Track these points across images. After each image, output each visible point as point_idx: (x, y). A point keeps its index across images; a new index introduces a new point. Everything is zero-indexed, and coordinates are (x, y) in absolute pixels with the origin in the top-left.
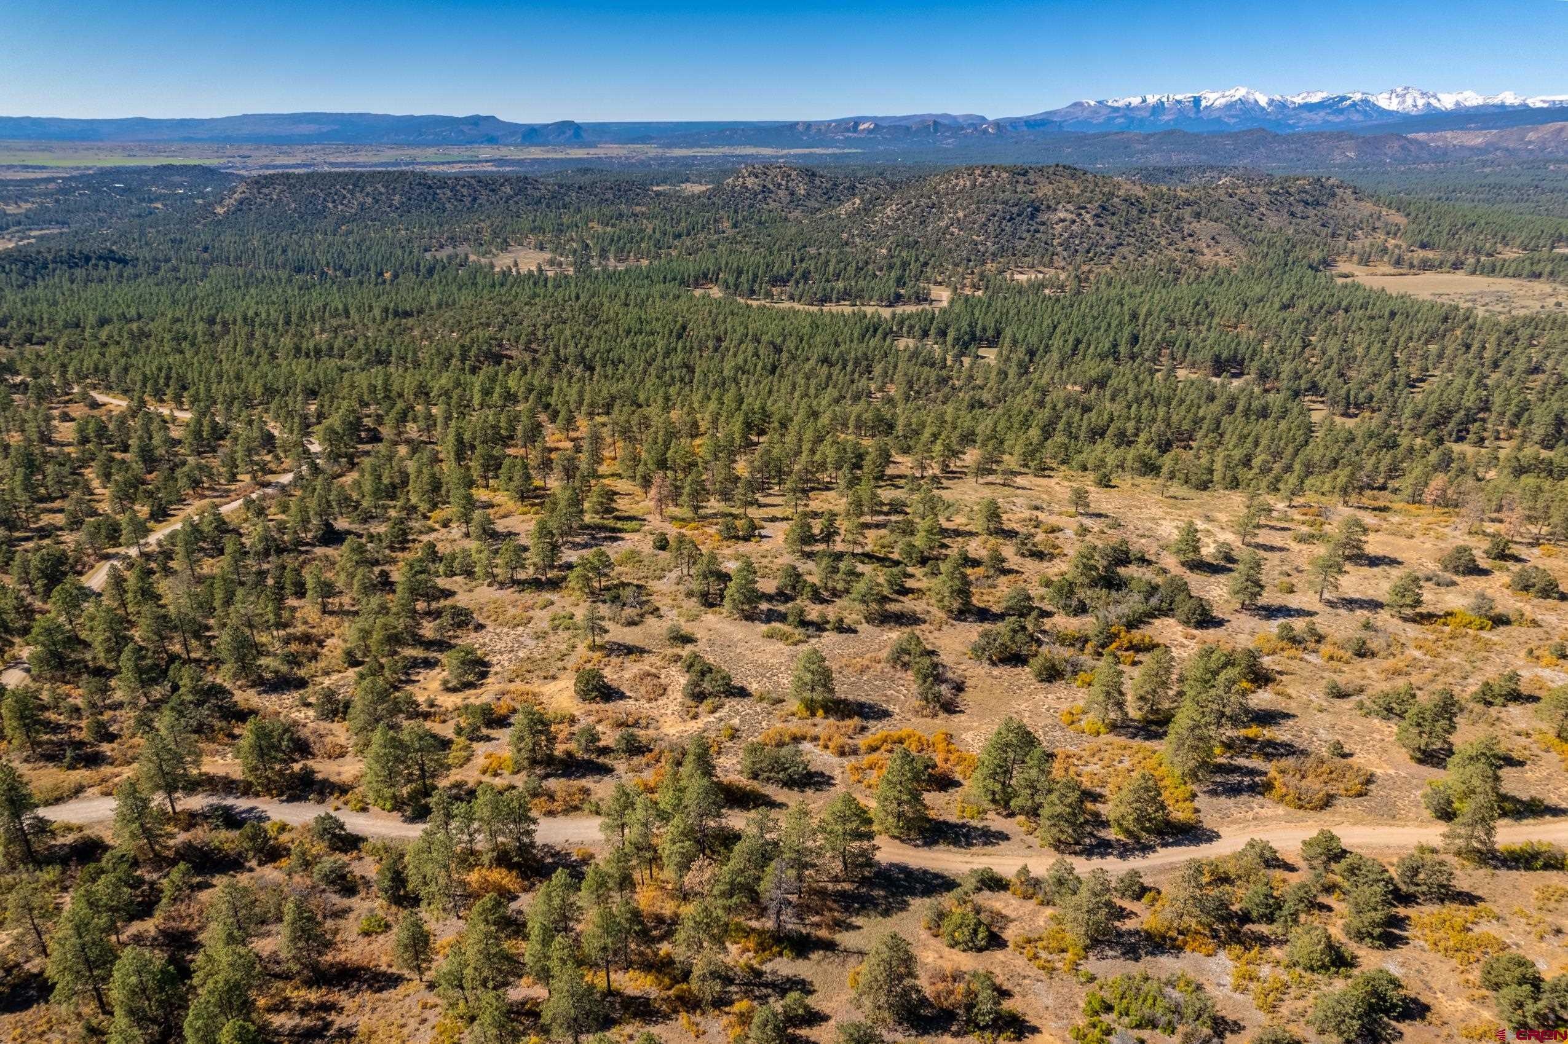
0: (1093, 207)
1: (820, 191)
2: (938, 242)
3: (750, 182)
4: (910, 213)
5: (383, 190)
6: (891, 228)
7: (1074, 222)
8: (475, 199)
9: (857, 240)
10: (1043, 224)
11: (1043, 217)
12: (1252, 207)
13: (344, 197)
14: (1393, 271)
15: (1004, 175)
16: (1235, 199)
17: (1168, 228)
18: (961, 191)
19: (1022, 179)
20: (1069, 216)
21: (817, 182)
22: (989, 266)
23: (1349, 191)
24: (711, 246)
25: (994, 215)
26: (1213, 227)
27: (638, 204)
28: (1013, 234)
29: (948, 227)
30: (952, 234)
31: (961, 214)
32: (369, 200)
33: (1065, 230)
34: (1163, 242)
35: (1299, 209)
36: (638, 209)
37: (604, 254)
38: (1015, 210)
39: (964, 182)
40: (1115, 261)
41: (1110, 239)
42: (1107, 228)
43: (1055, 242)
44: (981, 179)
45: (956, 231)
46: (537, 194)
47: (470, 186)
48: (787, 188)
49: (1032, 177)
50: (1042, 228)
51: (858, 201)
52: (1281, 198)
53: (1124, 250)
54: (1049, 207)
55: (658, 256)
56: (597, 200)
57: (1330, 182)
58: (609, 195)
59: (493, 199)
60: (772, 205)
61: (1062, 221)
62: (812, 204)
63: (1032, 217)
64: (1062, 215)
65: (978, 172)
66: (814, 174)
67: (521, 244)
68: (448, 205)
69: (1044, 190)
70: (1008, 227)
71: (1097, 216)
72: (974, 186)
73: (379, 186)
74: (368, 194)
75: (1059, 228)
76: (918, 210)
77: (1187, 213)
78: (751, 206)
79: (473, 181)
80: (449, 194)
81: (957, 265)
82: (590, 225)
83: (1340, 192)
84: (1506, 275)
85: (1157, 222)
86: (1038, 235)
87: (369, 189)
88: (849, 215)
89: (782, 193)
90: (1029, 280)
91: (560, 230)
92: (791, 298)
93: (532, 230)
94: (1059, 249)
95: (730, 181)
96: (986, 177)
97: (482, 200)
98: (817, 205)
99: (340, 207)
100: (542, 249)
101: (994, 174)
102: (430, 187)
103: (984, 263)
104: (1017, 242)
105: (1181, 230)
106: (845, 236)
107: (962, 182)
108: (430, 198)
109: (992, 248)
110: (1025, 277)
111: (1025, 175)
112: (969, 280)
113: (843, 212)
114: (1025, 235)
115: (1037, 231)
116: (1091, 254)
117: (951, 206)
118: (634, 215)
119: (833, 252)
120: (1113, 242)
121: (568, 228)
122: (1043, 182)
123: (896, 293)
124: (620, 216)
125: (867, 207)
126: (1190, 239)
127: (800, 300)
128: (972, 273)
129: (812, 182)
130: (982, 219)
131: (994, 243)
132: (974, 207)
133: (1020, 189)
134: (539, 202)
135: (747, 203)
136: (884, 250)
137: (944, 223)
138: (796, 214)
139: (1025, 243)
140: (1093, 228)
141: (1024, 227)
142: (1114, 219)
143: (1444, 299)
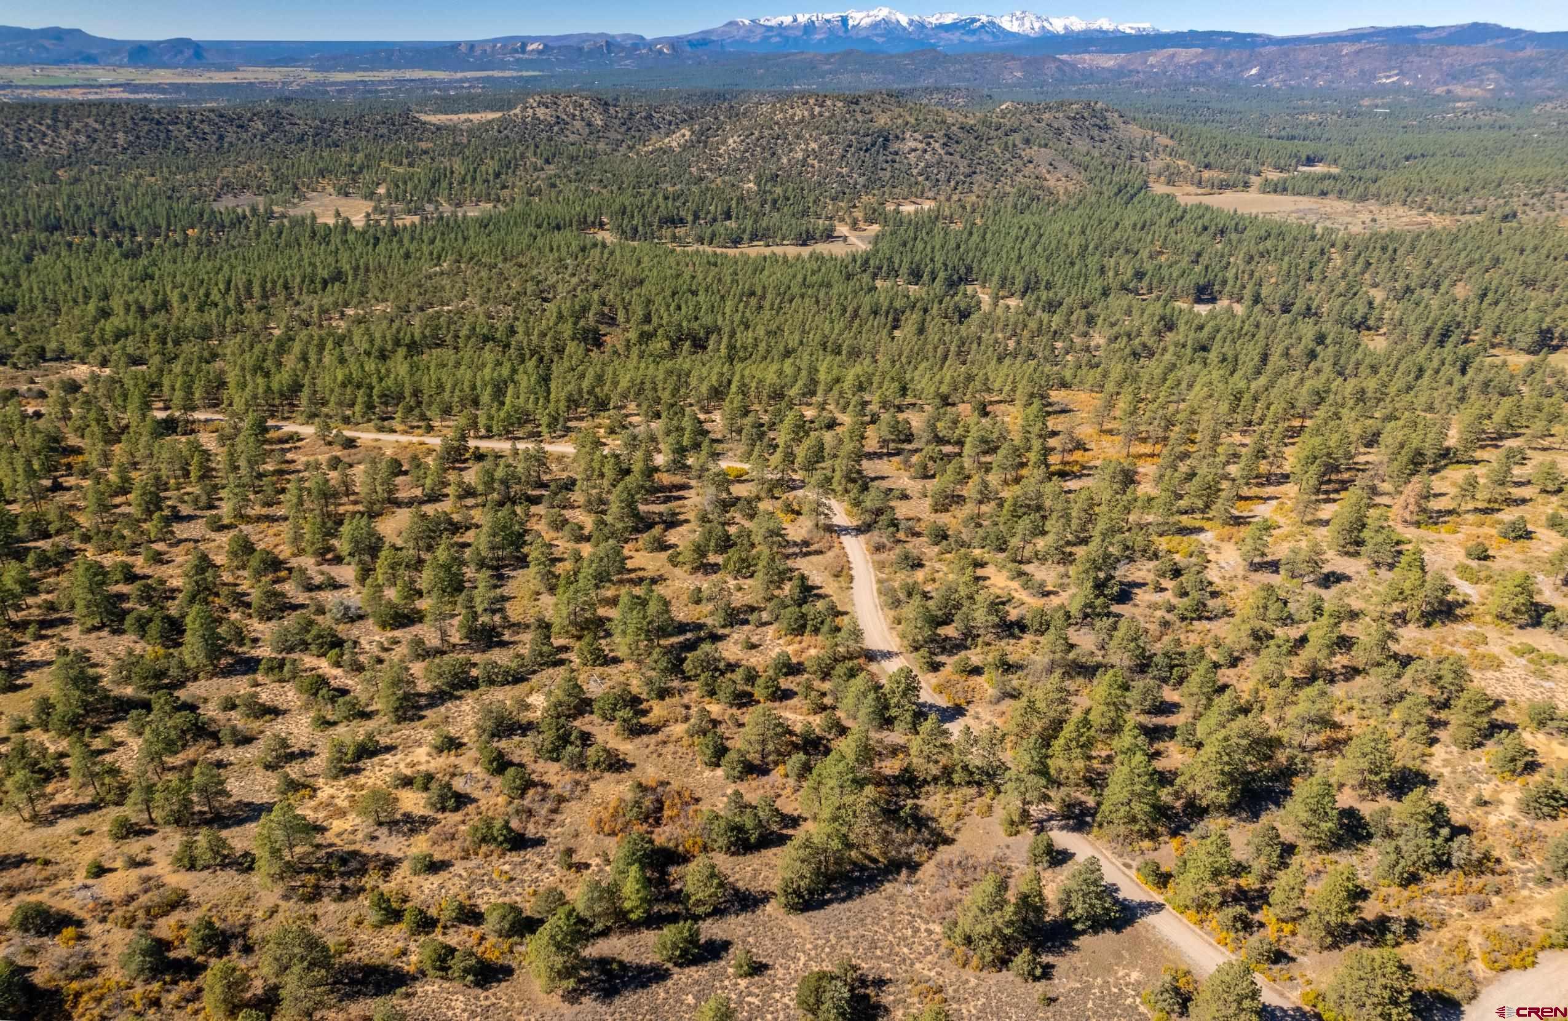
0: (938, 135)
1: (617, 122)
2: (800, 174)
3: (541, 112)
4: (756, 145)
5: (97, 126)
6: (742, 160)
7: (925, 151)
8: (221, 138)
9: (710, 175)
10: (897, 153)
11: (895, 146)
12: (1059, 132)
13: (45, 135)
14: (1200, 191)
15: (840, 104)
16: (1043, 124)
17: (1008, 155)
18: (802, 121)
19: (858, 108)
20: (920, 146)
21: (612, 110)
22: (865, 198)
23: (1116, 115)
25: (850, 146)
26: (1046, 154)
27: (420, 140)
28: (875, 166)
29: (805, 159)
30: (813, 167)
31: (814, 145)
32: (82, 139)
33: (919, 159)
34: (1010, 170)
35: (1095, 132)
36: (423, 145)
38: (868, 140)
39: (800, 113)
40: (975, 188)
41: (964, 167)
42: (957, 157)
43: (915, 172)
44: (817, 109)
45: (816, 164)
46: (296, 130)
47: (210, 121)
48: (583, 119)
49: (864, 106)
50: (897, 158)
51: (688, 133)
53: (978, 178)
54: (897, 137)
56: (371, 136)
57: (1099, 105)
58: (383, 130)
59: (244, 136)
60: (572, 138)
61: (915, 150)
62: (613, 135)
63: (885, 147)
64: (912, 144)
65: (812, 101)
66: (606, 104)
67: (317, 190)
68: (188, 144)
69: (882, 120)
70: (867, 158)
71: (945, 144)
72: (813, 116)
73: (91, 121)
74: (78, 132)
75: (912, 158)
76: (764, 142)
77: (1017, 138)
78: (550, 139)
79: (212, 115)
80: (187, 131)
81: (835, 199)
82: (384, 165)
83: (1108, 115)
84: (1299, 194)
85: (998, 151)
86: (896, 165)
87: (75, 125)
88: (684, 148)
89: (578, 124)
90: (916, 212)
91: (353, 173)
92: (699, 240)
93: (319, 174)
94: (920, 179)
95: (517, 111)
96: (821, 106)
97: (231, 137)
98: (619, 137)
99: (42, 148)
100: (349, 195)
101: (829, 103)
102: (158, 123)
103: (860, 197)
104: (881, 174)
105: (1021, 157)
107: (798, 112)
108: (162, 136)
109: (862, 180)
110: (908, 208)
111: (857, 103)
112: (859, 214)
113: (674, 144)
114: (885, 166)
115: (894, 161)
116: (953, 183)
117: (798, 137)
118: (426, 152)
119: (694, 188)
120: (967, 171)
121: (361, 169)
122: (877, 111)
123: (807, 232)
124: (409, 154)
125: (702, 137)
126: (1031, 166)
127: (711, 243)
128: (855, 206)
129: (606, 111)
130: (839, 151)
131: (860, 175)
132: (826, 138)
133: (860, 119)
134: (301, 140)
135: (544, 135)
136: (751, 185)
137: (800, 155)
138: (601, 146)
139: (888, 174)
140: (946, 158)
141: (881, 158)
142: (960, 148)
143: (1276, 217)
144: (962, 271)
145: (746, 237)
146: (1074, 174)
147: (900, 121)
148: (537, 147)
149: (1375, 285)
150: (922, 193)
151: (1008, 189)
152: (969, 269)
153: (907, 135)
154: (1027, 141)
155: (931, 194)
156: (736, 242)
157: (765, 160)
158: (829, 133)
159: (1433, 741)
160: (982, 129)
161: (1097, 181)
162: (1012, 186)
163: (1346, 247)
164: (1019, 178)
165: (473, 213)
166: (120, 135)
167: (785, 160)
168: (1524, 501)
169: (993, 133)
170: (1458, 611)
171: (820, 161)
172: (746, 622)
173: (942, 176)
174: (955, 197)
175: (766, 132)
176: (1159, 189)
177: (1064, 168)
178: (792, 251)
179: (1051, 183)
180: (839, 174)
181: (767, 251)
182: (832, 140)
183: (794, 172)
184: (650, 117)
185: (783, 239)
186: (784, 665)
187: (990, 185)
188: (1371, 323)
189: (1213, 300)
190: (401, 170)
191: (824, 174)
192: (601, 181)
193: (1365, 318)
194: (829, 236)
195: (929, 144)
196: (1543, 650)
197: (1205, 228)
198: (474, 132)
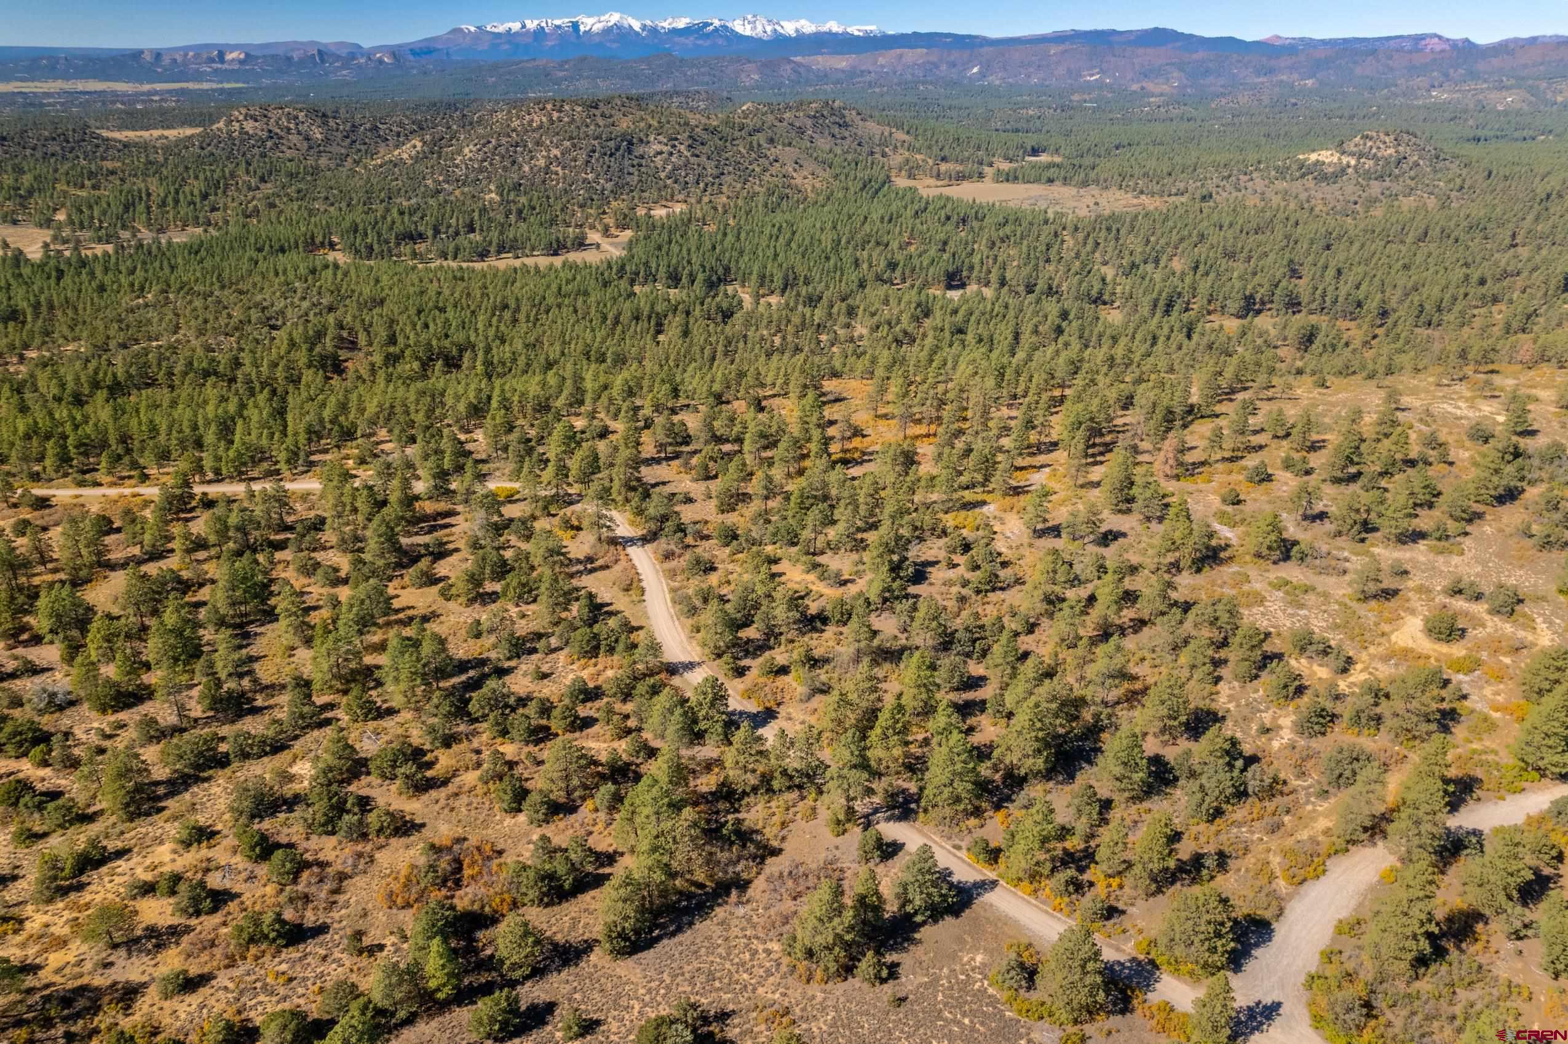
0: (684, 138)
1: (339, 135)
2: (544, 182)
3: (249, 126)
4: (494, 154)
6: (481, 170)
7: (671, 154)
9: (448, 186)
10: (642, 157)
11: (639, 150)
12: (801, 131)
14: (939, 183)
15: (579, 109)
16: (785, 124)
17: (754, 155)
18: (540, 127)
19: (597, 112)
20: (665, 149)
21: (332, 123)
22: (614, 204)
23: (854, 113)
25: (594, 151)
26: (791, 152)
27: (103, 159)
28: (621, 170)
29: (547, 167)
30: (557, 174)
31: (556, 152)
33: (666, 162)
34: (757, 169)
36: (109, 165)
38: (612, 144)
39: (538, 119)
40: (725, 189)
41: (711, 169)
42: (704, 158)
43: (663, 175)
44: (555, 115)
45: (560, 170)
48: (299, 133)
49: (604, 110)
50: (644, 162)
51: (419, 145)
52: (819, 121)
53: (727, 179)
54: (641, 141)
56: (39, 154)
57: (837, 104)
58: (54, 147)
60: (289, 154)
61: (661, 153)
62: (335, 149)
63: (630, 151)
64: (658, 147)
65: (549, 107)
66: (324, 115)
69: (625, 124)
70: (612, 162)
71: (690, 146)
72: (552, 122)
75: (659, 161)
76: (502, 150)
77: (761, 138)
78: (263, 155)
81: (583, 206)
82: (60, 187)
83: (846, 112)
84: (1029, 182)
85: (744, 151)
86: (643, 169)
88: (417, 159)
89: (294, 138)
90: (668, 216)
91: (20, 198)
94: (669, 182)
95: (221, 124)
96: (560, 111)
98: (343, 151)
101: (567, 107)
103: (609, 202)
104: (628, 179)
105: (766, 157)
109: (609, 186)
110: (659, 212)
111: (596, 108)
112: (609, 220)
113: (405, 156)
114: (631, 170)
115: (641, 165)
116: (702, 185)
117: (538, 143)
118: (113, 173)
119: (431, 202)
120: (715, 172)
122: (618, 115)
123: (558, 240)
124: (91, 175)
125: (435, 147)
126: (777, 165)
127: (455, 258)
128: (604, 213)
129: (325, 123)
130: (582, 157)
131: (607, 181)
132: (567, 144)
133: (601, 123)
135: (256, 151)
136: (493, 195)
137: (542, 163)
138: (323, 161)
139: (636, 178)
140: (693, 160)
141: (627, 163)
142: (705, 149)
143: (1011, 204)
144: (721, 271)
145: (492, 249)
146: (819, 171)
147: (642, 124)
148: (248, 164)
149: (1105, 263)
150: (672, 196)
151: (757, 188)
152: (727, 270)
153: (652, 138)
154: (771, 141)
155: (681, 197)
156: (483, 255)
157: (505, 169)
158: (571, 138)
159: (1218, 680)
160: (726, 130)
161: (843, 177)
162: (761, 186)
163: (1076, 229)
164: (767, 177)
165: (179, 238)
167: (526, 168)
168: (1261, 447)
169: (737, 134)
170: (1222, 555)
171: (564, 168)
172: (534, 651)
173: (691, 179)
174: (706, 199)
175: (504, 140)
176: (901, 182)
177: (809, 166)
178: (543, 262)
179: (799, 181)
180: (585, 180)
181: (517, 263)
182: (574, 146)
183: (538, 180)
184: (375, 128)
185: (533, 249)
186: (581, 691)
187: (739, 186)
188: (1106, 297)
189: (963, 286)
190: (83, 193)
191: (569, 181)
192: (327, 198)
193: (1101, 294)
194: (581, 244)
195: (674, 146)
196: (1294, 580)
197: (948, 218)
198: (171, 149)
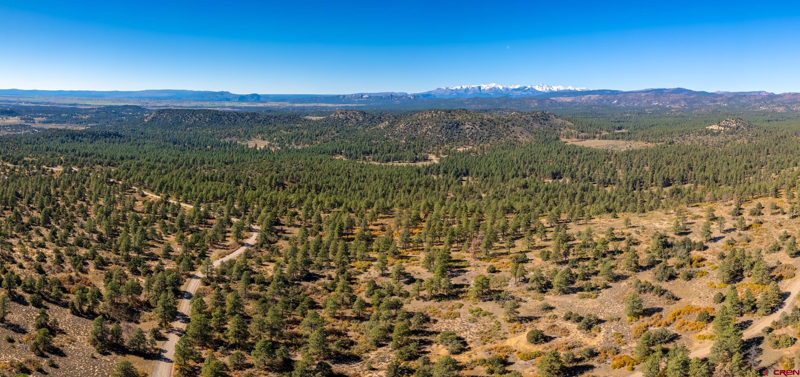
0: (478, 123)
1: (368, 119)
2: (423, 137)
3: (341, 116)
4: (410, 127)
6: (404, 133)
7: (472, 129)
8: (236, 120)
9: (391, 137)
10: (462, 130)
11: (461, 127)
12: (528, 121)
13: (189, 118)
14: (577, 140)
15: (443, 113)
17: (505, 129)
18: (428, 119)
19: (449, 114)
20: (470, 127)
21: (367, 116)
22: (446, 146)
23: (553, 115)
24: (333, 140)
25: (443, 127)
26: (520, 129)
28: (452, 134)
29: (426, 132)
30: (429, 134)
31: (430, 127)
33: (470, 131)
34: (505, 135)
35: (542, 121)
36: (298, 125)
37: (290, 142)
38: (451, 125)
39: (428, 115)
40: (490, 142)
41: (487, 134)
42: (485, 130)
43: (467, 136)
44: (434, 114)
45: (430, 133)
46: (259, 119)
47: (234, 115)
48: (355, 118)
49: (453, 113)
50: (461, 131)
51: (387, 123)
52: (536, 118)
53: (492, 138)
54: (462, 124)
55: (312, 144)
56: (282, 122)
57: (547, 112)
59: (242, 120)
60: (350, 124)
61: (468, 128)
62: (365, 124)
63: (457, 127)
64: (468, 126)
65: (433, 112)
66: (365, 113)
67: (255, 138)
68: (226, 122)
69: (458, 118)
70: (449, 131)
71: (480, 126)
72: (432, 117)
73: (201, 114)
74: (197, 117)
75: (467, 131)
76: (413, 126)
77: (510, 124)
80: (226, 118)
81: (434, 146)
82: (281, 131)
83: (550, 116)
85: (501, 128)
86: (460, 134)
88: (385, 128)
89: (353, 120)
90: (463, 150)
91: (270, 133)
92: (374, 160)
93: (259, 132)
94: (469, 139)
95: (333, 115)
96: (436, 113)
97: (238, 120)
98: (367, 124)
99: (187, 121)
100: (264, 140)
101: (439, 112)
103: (444, 145)
104: (454, 137)
105: (510, 130)
106: (385, 136)
109: (446, 139)
110: (461, 149)
111: (450, 112)
112: (441, 151)
113: (382, 127)
114: (456, 134)
115: (460, 132)
116: (481, 140)
117: (425, 124)
118: (297, 127)
119: (382, 142)
121: (273, 132)
122: (457, 115)
123: (417, 157)
124: (292, 128)
125: (392, 125)
126: (514, 133)
128: (441, 149)
129: (364, 116)
130: (439, 129)
131: (445, 137)
132: (435, 124)
133: (450, 118)
134: (260, 122)
135: (340, 123)
136: (404, 141)
137: (424, 131)
138: (360, 127)
139: (457, 137)
140: (480, 131)
141: (455, 131)
142: (486, 127)
145: (391, 159)
146: (530, 136)
147: (464, 118)
148: (336, 127)
150: (468, 144)
151: (503, 141)
153: (467, 123)
154: (513, 125)
155: (472, 144)
156: (388, 160)
157: (412, 132)
158: (437, 123)
160: (496, 121)
161: (539, 138)
162: (505, 140)
164: (508, 137)
165: (300, 147)
166: (208, 119)
167: (419, 132)
169: (501, 122)
174: (481, 145)
175: (414, 122)
176: (562, 140)
177: (527, 134)
179: (520, 139)
180: (437, 137)
182: (437, 125)
183: (422, 136)
184: (380, 118)
185: (406, 160)
187: (496, 140)
189: (561, 178)
191: (432, 137)
194: (426, 159)
195: (474, 126)
198: (317, 122)
